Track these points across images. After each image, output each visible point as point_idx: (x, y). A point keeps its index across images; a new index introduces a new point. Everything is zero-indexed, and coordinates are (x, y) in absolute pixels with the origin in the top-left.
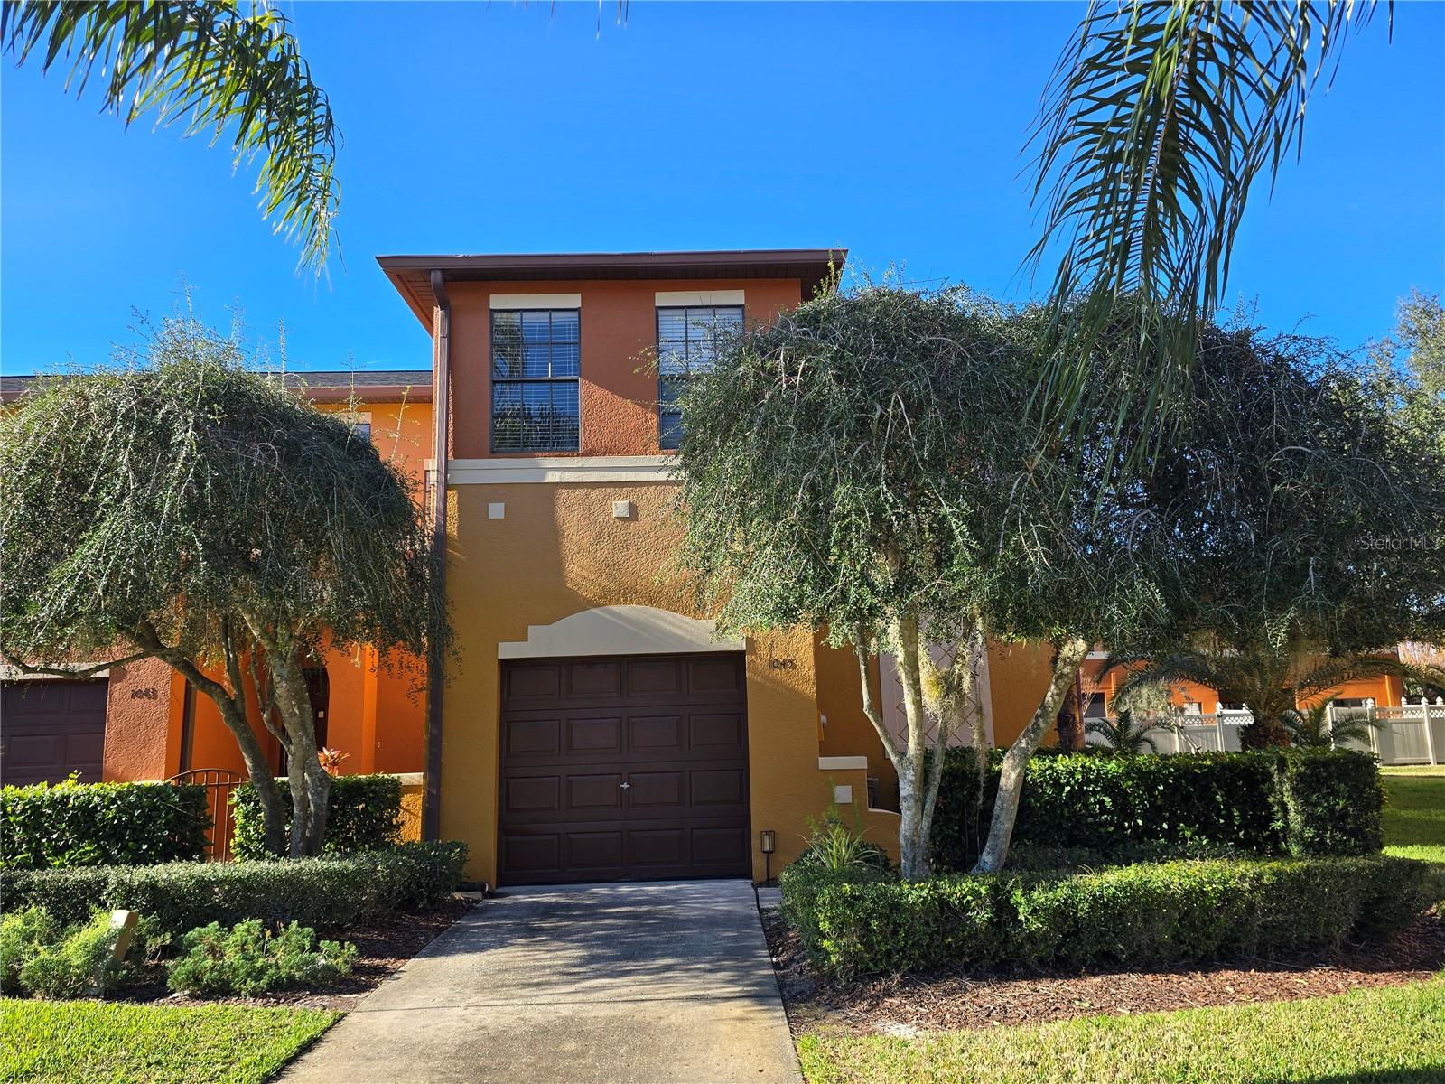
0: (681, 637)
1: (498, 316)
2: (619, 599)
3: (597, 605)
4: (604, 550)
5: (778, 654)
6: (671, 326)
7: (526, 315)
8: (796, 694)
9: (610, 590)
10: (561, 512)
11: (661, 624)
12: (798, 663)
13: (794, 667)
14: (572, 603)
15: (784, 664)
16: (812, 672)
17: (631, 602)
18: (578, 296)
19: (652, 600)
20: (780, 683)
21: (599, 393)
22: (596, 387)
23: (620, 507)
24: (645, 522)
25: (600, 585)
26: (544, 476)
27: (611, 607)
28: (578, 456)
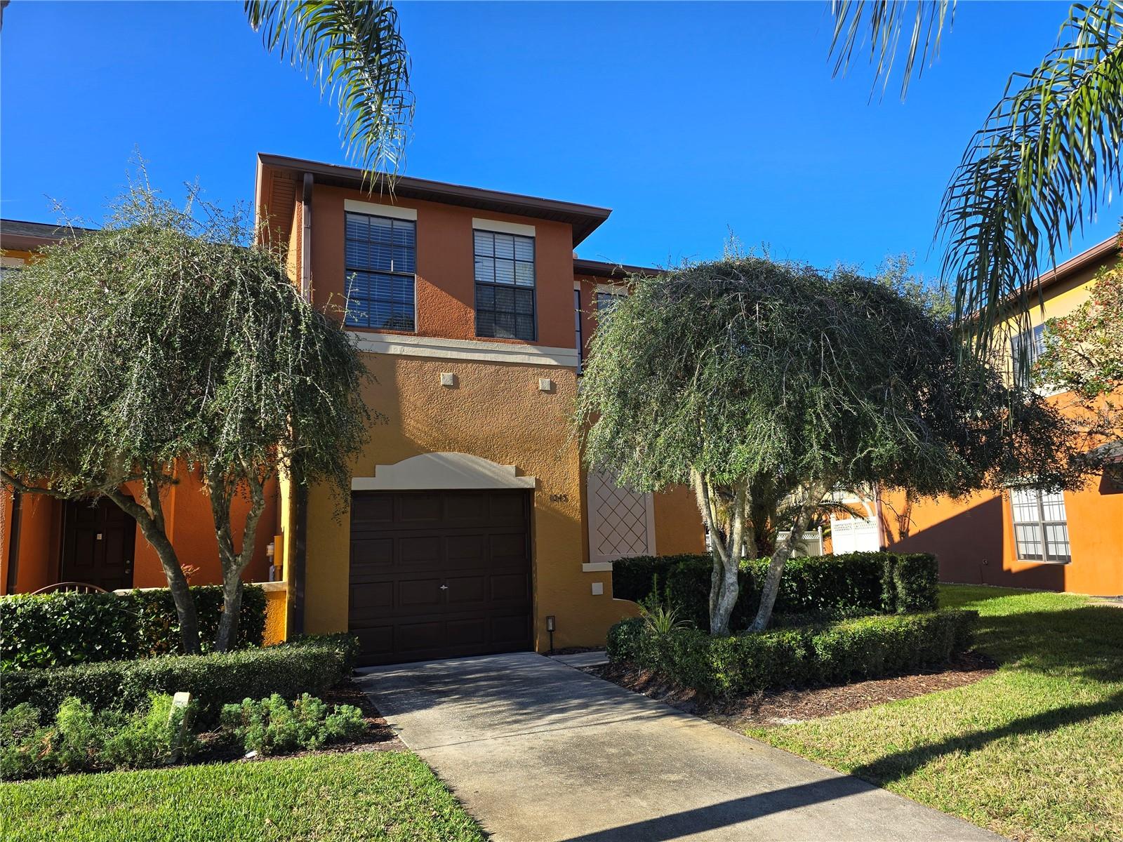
0: (491, 477)
1: (349, 216)
2: (445, 447)
3: (429, 451)
4: (434, 410)
5: (556, 491)
6: (483, 245)
7: (372, 219)
8: (568, 520)
9: (438, 440)
10: (401, 377)
11: (477, 467)
12: (570, 498)
13: (567, 500)
14: (411, 449)
15: (560, 498)
16: (578, 504)
17: (453, 451)
18: (415, 211)
19: (469, 450)
20: (557, 512)
21: (431, 288)
22: (428, 284)
23: (445, 378)
24: (464, 390)
25: (431, 436)
26: (387, 348)
27: (439, 453)
28: (414, 335)
